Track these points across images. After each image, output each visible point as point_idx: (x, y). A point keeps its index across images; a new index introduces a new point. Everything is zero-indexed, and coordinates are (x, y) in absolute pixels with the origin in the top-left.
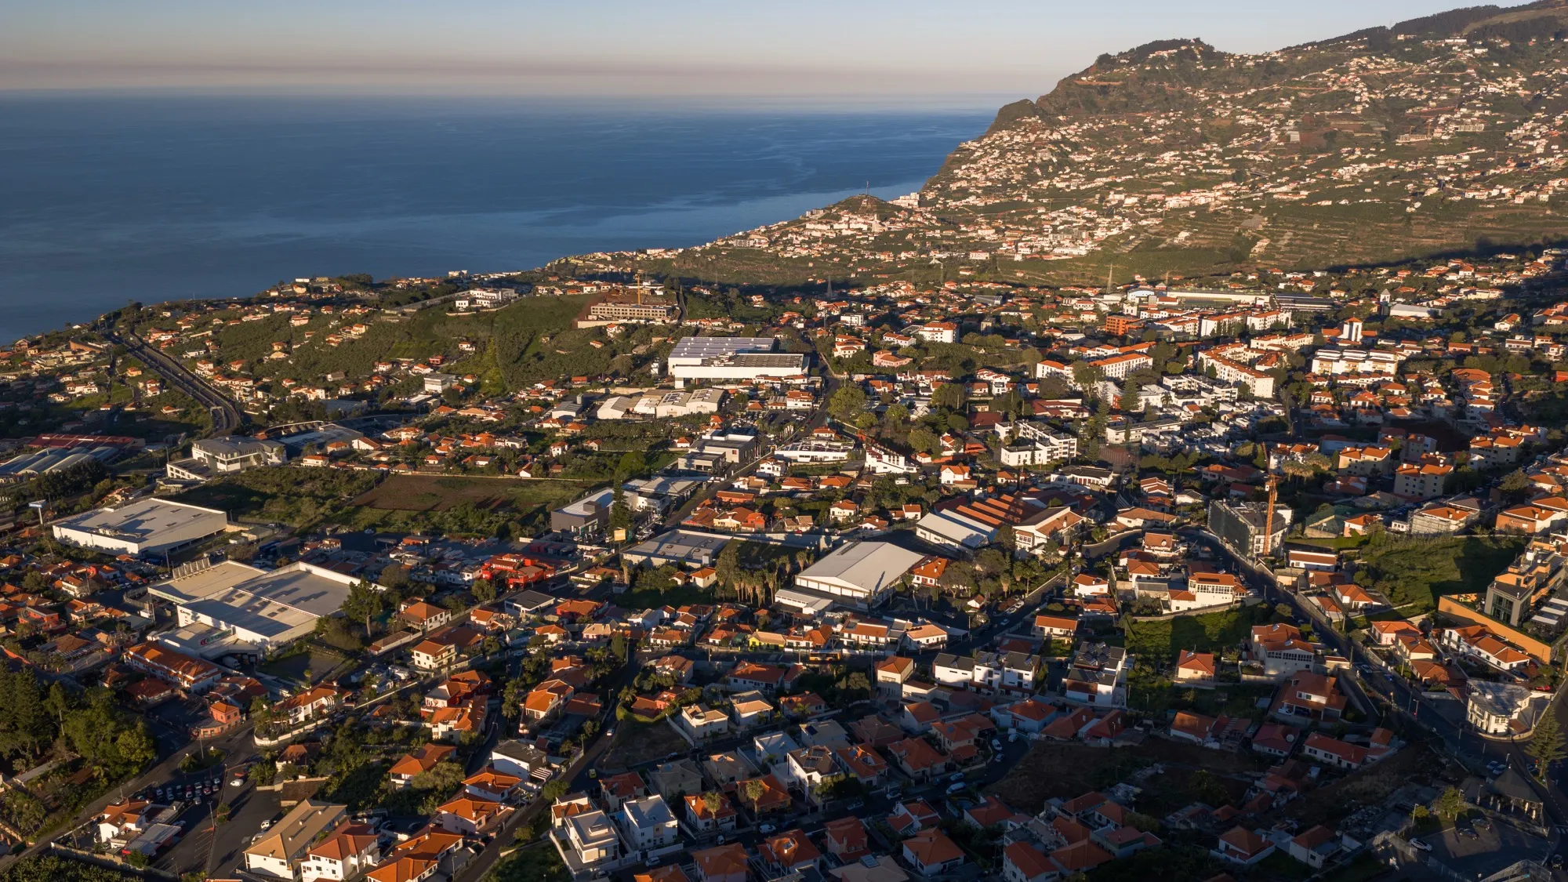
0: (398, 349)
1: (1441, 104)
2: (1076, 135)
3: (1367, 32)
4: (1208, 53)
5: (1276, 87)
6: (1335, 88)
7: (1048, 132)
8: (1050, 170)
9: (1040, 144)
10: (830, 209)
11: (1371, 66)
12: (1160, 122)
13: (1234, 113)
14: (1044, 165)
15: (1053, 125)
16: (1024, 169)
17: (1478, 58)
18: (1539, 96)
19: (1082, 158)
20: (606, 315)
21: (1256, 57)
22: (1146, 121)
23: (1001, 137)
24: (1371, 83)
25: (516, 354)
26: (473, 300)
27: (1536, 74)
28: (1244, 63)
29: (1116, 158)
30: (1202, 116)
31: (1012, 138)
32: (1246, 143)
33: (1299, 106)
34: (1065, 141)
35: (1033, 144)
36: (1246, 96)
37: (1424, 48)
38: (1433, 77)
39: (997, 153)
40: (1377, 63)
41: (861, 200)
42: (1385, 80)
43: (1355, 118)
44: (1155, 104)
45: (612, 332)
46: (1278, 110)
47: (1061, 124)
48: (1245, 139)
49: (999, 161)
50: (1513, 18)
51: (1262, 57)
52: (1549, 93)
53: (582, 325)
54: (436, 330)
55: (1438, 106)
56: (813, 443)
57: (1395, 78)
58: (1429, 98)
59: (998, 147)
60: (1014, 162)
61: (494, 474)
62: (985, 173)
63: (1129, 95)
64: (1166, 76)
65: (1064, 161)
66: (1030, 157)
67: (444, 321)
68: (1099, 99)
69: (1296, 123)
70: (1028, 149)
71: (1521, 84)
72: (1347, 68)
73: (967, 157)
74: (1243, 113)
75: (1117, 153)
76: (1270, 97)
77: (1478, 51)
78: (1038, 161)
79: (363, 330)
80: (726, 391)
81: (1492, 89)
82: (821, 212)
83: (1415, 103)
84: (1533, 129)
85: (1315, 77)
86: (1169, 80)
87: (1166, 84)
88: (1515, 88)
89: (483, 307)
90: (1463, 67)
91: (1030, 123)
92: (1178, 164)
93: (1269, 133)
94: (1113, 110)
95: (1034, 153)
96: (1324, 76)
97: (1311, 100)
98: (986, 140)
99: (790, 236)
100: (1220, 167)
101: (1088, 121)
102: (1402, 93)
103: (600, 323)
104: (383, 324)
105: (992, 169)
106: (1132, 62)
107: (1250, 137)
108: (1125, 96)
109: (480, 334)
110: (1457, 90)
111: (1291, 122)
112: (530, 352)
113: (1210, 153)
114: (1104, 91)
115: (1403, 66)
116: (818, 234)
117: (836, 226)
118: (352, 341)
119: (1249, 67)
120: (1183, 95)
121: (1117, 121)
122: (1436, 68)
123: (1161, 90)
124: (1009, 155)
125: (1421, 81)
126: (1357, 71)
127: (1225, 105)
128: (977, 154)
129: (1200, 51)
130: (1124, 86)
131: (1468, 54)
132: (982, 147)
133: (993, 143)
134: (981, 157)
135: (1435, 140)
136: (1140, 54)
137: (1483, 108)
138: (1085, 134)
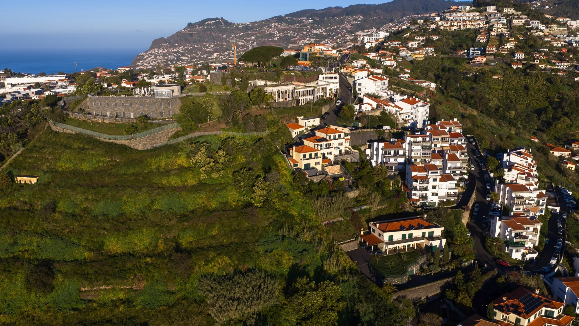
1: (301, 37)
2: (182, 50)
3: (277, 17)
4: (226, 23)
5: (249, 32)
6: (268, 33)
7: (172, 49)
8: (174, 62)
9: (169, 53)
11: (279, 26)
12: (212, 46)
13: (236, 41)
14: (172, 61)
15: (175, 47)
16: (164, 62)
17: (310, 23)
18: (329, 34)
19: (184, 58)
21: (242, 24)
22: (207, 45)
23: (154, 51)
24: (279, 31)
27: (328, 28)
28: (238, 26)
29: (198, 56)
30: (226, 42)
31: (159, 51)
32: (241, 50)
33: (257, 38)
34: (178, 52)
35: (167, 53)
36: (240, 35)
37: (294, 21)
38: (298, 29)
39: (153, 57)
40: (280, 25)
42: (283, 30)
43: (275, 41)
44: (209, 40)
46: (251, 40)
47: (177, 47)
48: (241, 48)
49: (154, 59)
51: (244, 24)
52: (332, 33)
55: (300, 38)
57: (286, 30)
58: (297, 35)
59: (153, 54)
60: (160, 59)
62: (149, 63)
63: (200, 37)
64: (212, 30)
65: (179, 59)
66: (166, 58)
68: (189, 38)
69: (257, 43)
70: (165, 55)
71: (324, 31)
72: (271, 26)
73: (142, 58)
74: (240, 41)
75: (198, 55)
76: (248, 36)
77: (310, 21)
78: (169, 59)
81: (315, 32)
83: (293, 37)
84: (328, 41)
85: (262, 29)
86: (214, 32)
87: (213, 33)
88: (322, 32)
90: (306, 26)
91: (165, 46)
92: (219, 57)
93: (248, 46)
94: (195, 42)
95: (168, 56)
96: (264, 29)
97: (261, 37)
98: (149, 52)
100: (234, 57)
101: (186, 46)
102: (289, 34)
105: (152, 62)
106: (200, 26)
107: (242, 48)
108: (199, 37)
110: (305, 33)
111: (255, 43)
113: (229, 53)
114: (191, 35)
115: (289, 26)
119: (240, 28)
120: (219, 37)
121: (197, 46)
122: (298, 26)
123: (211, 35)
124: (158, 57)
125: (294, 30)
126: (274, 27)
127: (233, 39)
128: (146, 57)
129: (223, 22)
130: (198, 33)
132: (147, 55)
133: (152, 53)
134: (147, 58)
135: (300, 46)
136: (202, 23)
137: (313, 38)
138: (186, 50)
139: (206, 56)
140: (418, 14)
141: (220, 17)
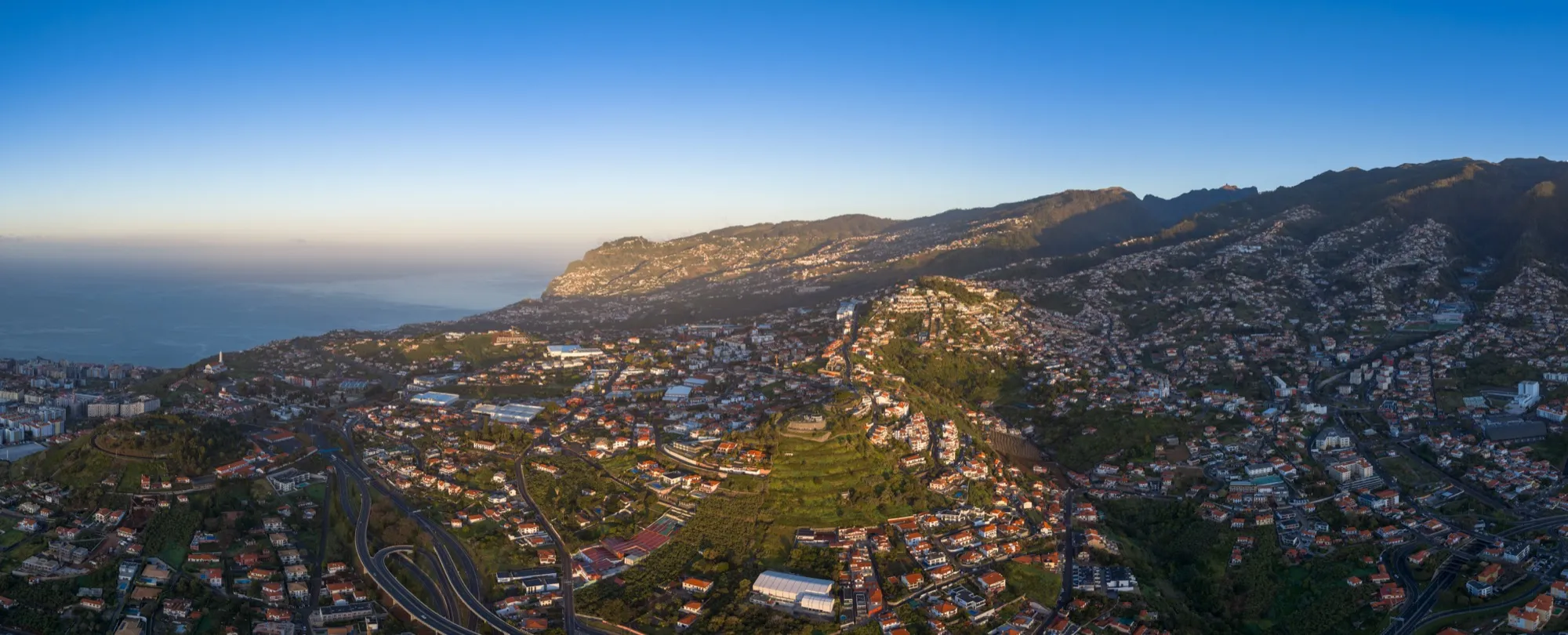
2: (600, 274)
4: (646, 241)
6: (696, 255)
7: (589, 273)
8: (593, 288)
9: (587, 278)
13: (661, 265)
14: (590, 286)
15: (591, 270)
16: (582, 288)
17: (742, 245)
18: (763, 258)
19: (604, 283)
22: (626, 268)
23: (571, 275)
24: (709, 254)
29: (620, 283)
31: (576, 275)
33: (684, 262)
34: (596, 276)
35: (585, 277)
39: (570, 282)
40: (708, 246)
43: (705, 266)
44: (628, 261)
47: (593, 270)
49: (572, 284)
50: (750, 230)
55: (732, 262)
57: (716, 252)
58: (729, 259)
59: (570, 279)
60: (578, 285)
62: (567, 289)
63: (618, 258)
64: (631, 251)
65: (597, 285)
66: (584, 283)
69: (685, 269)
70: (582, 280)
71: (757, 253)
72: (699, 248)
73: (558, 283)
74: (665, 265)
75: (620, 281)
76: (674, 259)
77: (741, 242)
78: (587, 284)
81: (749, 255)
87: (631, 254)
88: (756, 255)
90: (738, 248)
91: (582, 269)
92: (645, 285)
93: (676, 272)
94: (613, 264)
96: (691, 251)
102: (719, 257)
105: (570, 288)
106: (617, 245)
107: (670, 274)
108: (616, 258)
113: (656, 281)
114: (608, 256)
120: (639, 258)
123: (630, 256)
124: (575, 282)
126: (702, 249)
128: (562, 282)
130: (616, 255)
131: (738, 244)
132: (564, 279)
134: (564, 283)
136: (620, 242)
138: (604, 273)
139: (629, 282)
140: (855, 235)
141: (639, 236)
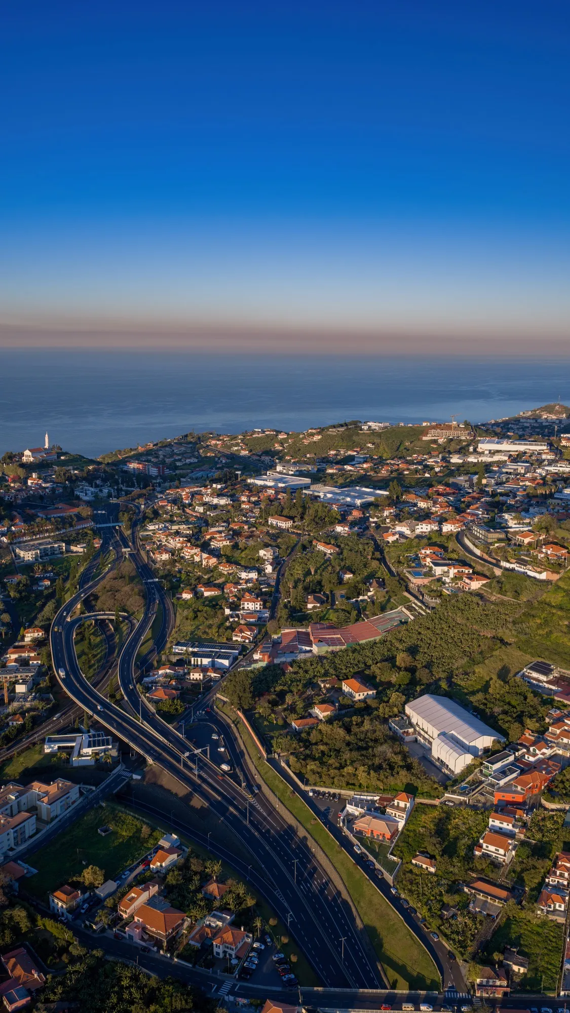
0: (338, 446)
10: (535, 411)
20: (436, 435)
25: (395, 448)
26: (370, 427)
41: (555, 406)
45: (441, 441)
53: (424, 438)
54: (355, 438)
56: (559, 465)
61: (414, 475)
67: (358, 434)
79: (320, 437)
80: (511, 455)
82: (530, 413)
89: (375, 429)
99: (510, 425)
103: (433, 438)
104: (329, 435)
109: (375, 441)
112: (402, 448)
116: (528, 425)
117: (539, 421)
118: (315, 442)
